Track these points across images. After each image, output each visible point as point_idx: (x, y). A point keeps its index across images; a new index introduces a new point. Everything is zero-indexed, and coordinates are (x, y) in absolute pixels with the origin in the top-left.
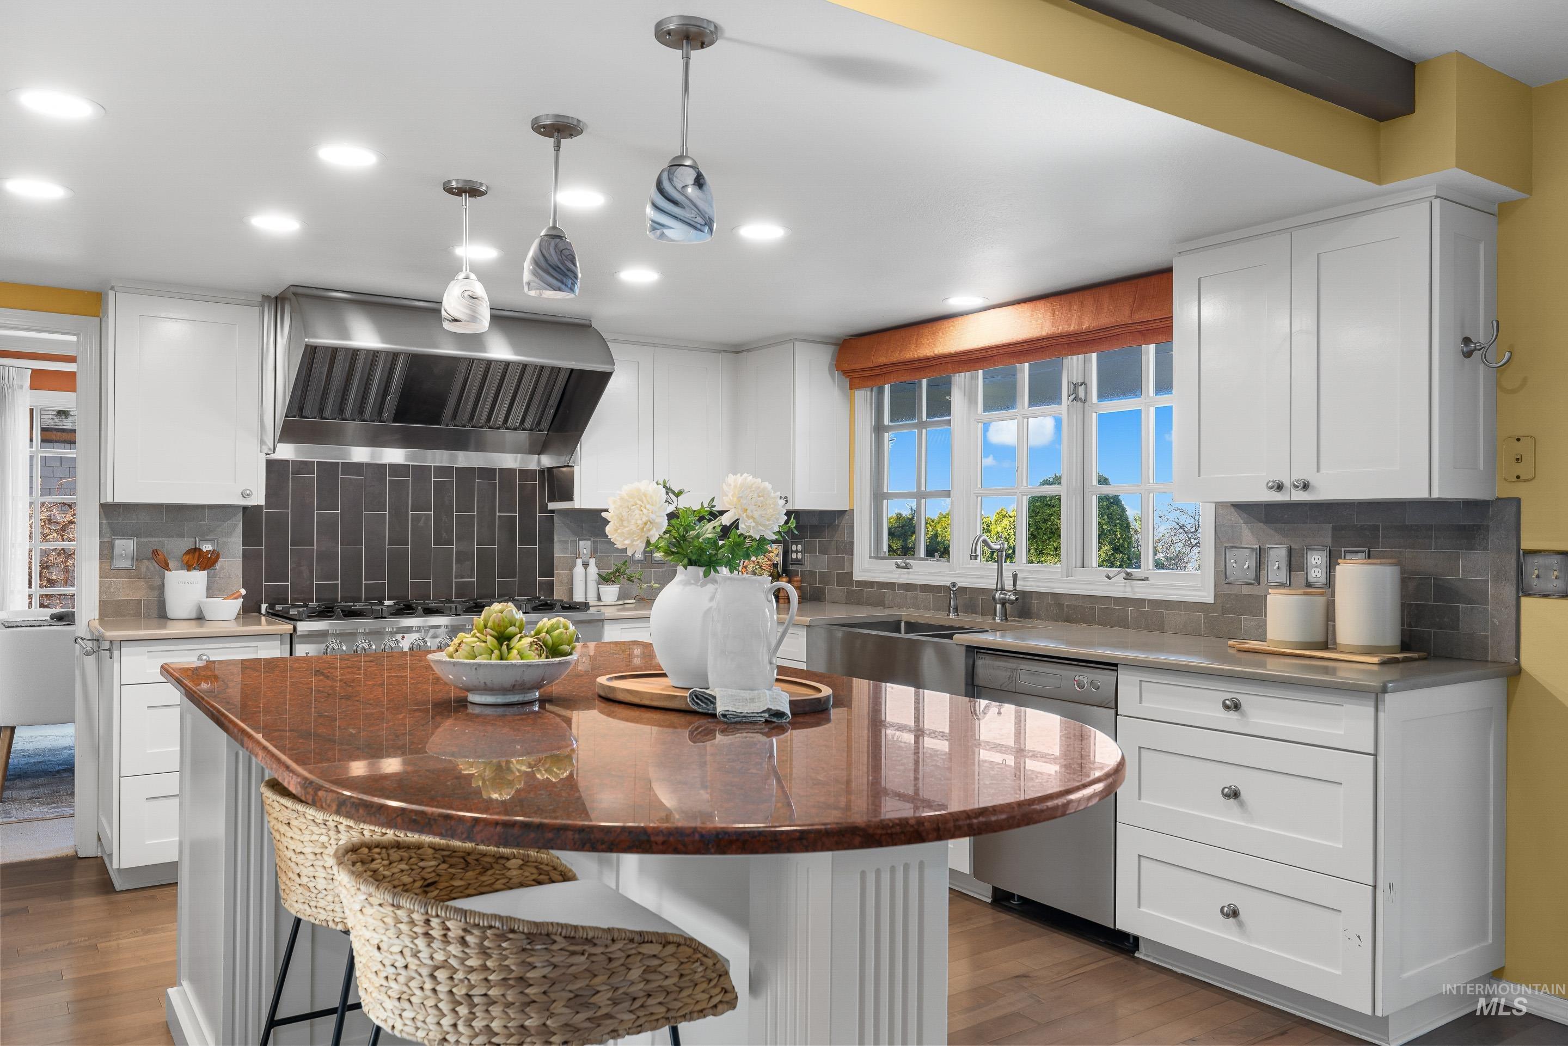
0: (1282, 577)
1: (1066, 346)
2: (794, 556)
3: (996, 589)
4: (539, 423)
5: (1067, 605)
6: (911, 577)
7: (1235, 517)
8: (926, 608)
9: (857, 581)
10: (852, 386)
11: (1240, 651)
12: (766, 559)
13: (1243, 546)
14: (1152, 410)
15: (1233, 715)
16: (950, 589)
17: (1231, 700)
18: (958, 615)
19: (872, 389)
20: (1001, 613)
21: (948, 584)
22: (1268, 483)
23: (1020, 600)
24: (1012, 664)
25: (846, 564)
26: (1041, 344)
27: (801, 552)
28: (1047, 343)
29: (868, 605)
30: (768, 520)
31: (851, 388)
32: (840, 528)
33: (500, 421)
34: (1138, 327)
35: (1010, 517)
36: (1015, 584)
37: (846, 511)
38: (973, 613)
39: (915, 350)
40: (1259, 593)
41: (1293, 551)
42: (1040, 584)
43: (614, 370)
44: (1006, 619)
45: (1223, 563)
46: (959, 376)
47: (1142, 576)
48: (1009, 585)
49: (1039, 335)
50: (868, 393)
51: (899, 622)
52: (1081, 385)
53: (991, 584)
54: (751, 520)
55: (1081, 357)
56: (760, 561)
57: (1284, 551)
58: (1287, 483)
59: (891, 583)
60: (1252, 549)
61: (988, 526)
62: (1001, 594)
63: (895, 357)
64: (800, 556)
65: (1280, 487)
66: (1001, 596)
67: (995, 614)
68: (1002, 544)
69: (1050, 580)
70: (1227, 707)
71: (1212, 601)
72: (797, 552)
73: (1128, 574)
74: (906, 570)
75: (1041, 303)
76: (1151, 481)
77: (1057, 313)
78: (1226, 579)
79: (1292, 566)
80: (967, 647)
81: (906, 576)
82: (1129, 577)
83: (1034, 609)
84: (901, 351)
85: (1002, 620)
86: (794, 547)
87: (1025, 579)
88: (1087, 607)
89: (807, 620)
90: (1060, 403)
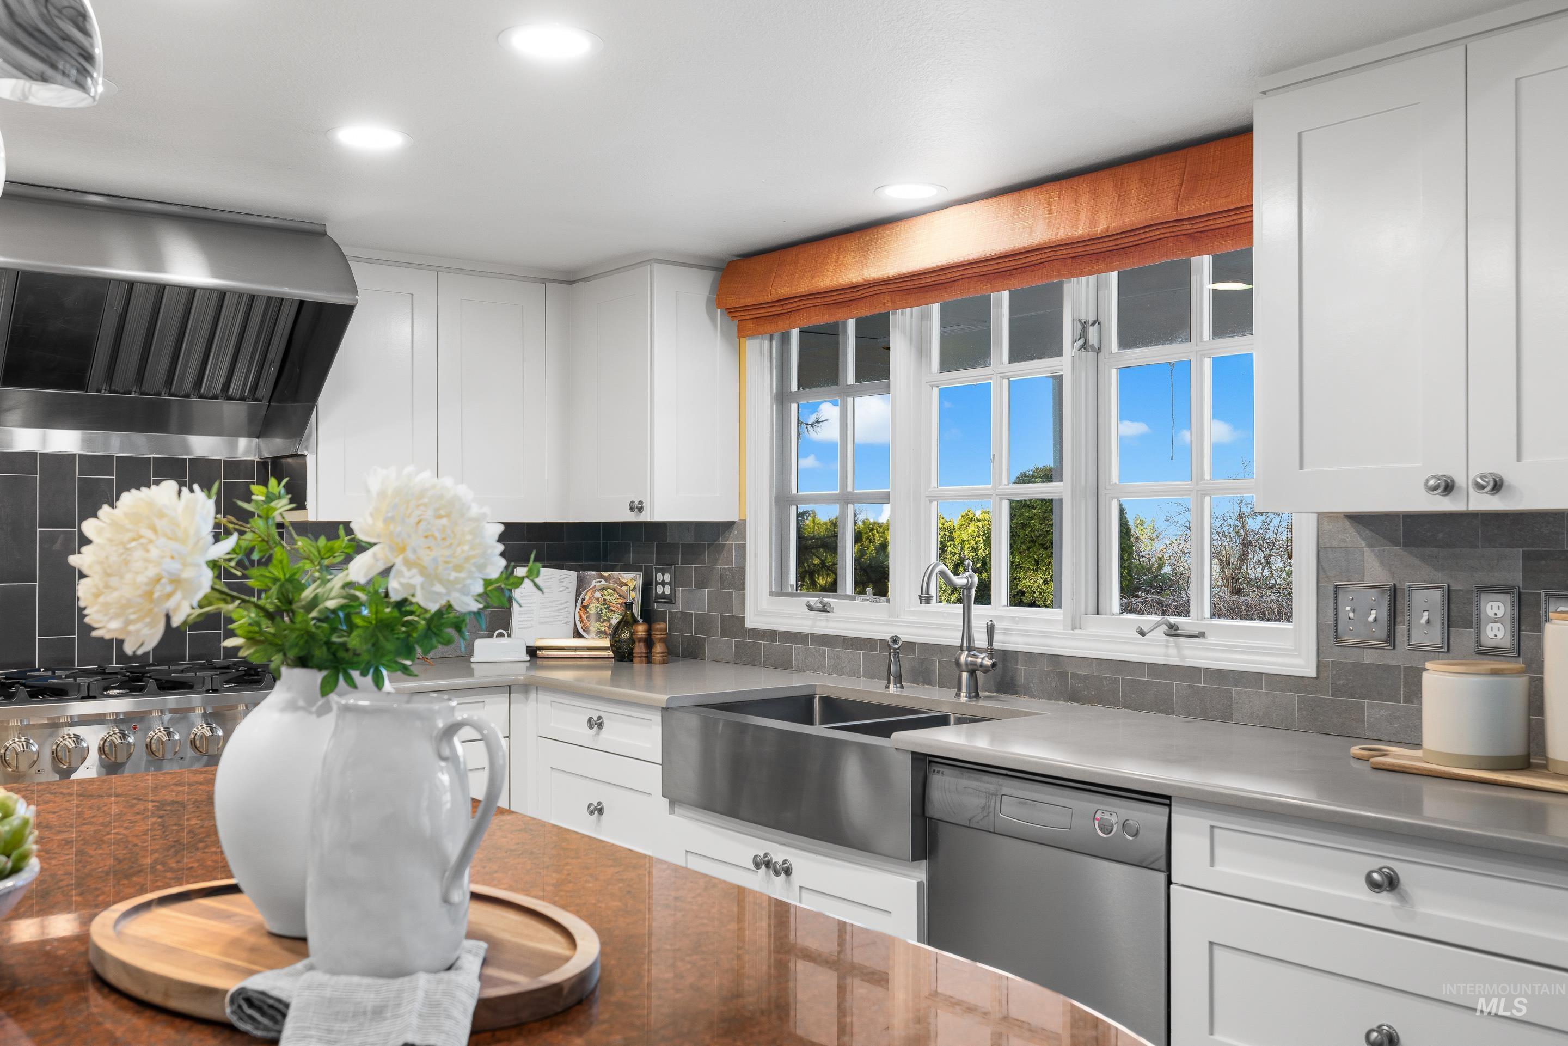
0: (1435, 636)
1: (1069, 261)
2: (659, 590)
3: (961, 648)
4: (254, 388)
5: (1073, 675)
6: (831, 624)
7: (1353, 537)
8: (854, 674)
9: (751, 630)
10: (742, 333)
11: (1377, 768)
12: (616, 596)
13: (1364, 583)
14: (1208, 363)
15: (1385, 899)
16: (890, 647)
17: (1379, 871)
18: (902, 687)
19: (772, 336)
20: (968, 687)
21: (887, 637)
22: (1427, 481)
23: (1000, 665)
24: (990, 783)
25: (735, 603)
26: (1029, 260)
27: (670, 584)
28: (1039, 257)
29: (766, 666)
30: (458, 568)
31: (739, 337)
32: (726, 549)
33: (218, 389)
34: (1187, 227)
35: (979, 521)
36: (991, 639)
37: (734, 523)
38: (925, 683)
39: (835, 273)
40: (1394, 663)
41: (1453, 595)
42: (1031, 640)
43: (357, 301)
44: (977, 695)
45: (1330, 612)
46: (903, 314)
47: (1196, 630)
48: (980, 640)
49: (1026, 245)
50: (767, 343)
51: (810, 699)
52: (1093, 324)
53: (954, 638)
54: (414, 571)
55: (1092, 278)
56: (608, 598)
57: (1437, 595)
58: (1460, 480)
59: (801, 634)
60: (1383, 589)
61: (951, 532)
62: (968, 656)
63: (805, 286)
64: (667, 590)
65: (1448, 487)
66: (970, 659)
67: (960, 689)
68: (970, 576)
69: (1044, 634)
70: (1374, 886)
71: (1314, 675)
72: (663, 584)
73: (1172, 627)
74: (823, 614)
75: (1030, 194)
76: (1207, 477)
77: (1055, 208)
78: (1337, 637)
79: (1452, 619)
80: (913, 753)
81: (823, 624)
82: (1173, 632)
83: (1021, 680)
84: (813, 277)
85: (970, 697)
86: (659, 577)
87: (1007, 632)
88: (1105, 678)
89: (662, 698)
90: (1059, 353)
